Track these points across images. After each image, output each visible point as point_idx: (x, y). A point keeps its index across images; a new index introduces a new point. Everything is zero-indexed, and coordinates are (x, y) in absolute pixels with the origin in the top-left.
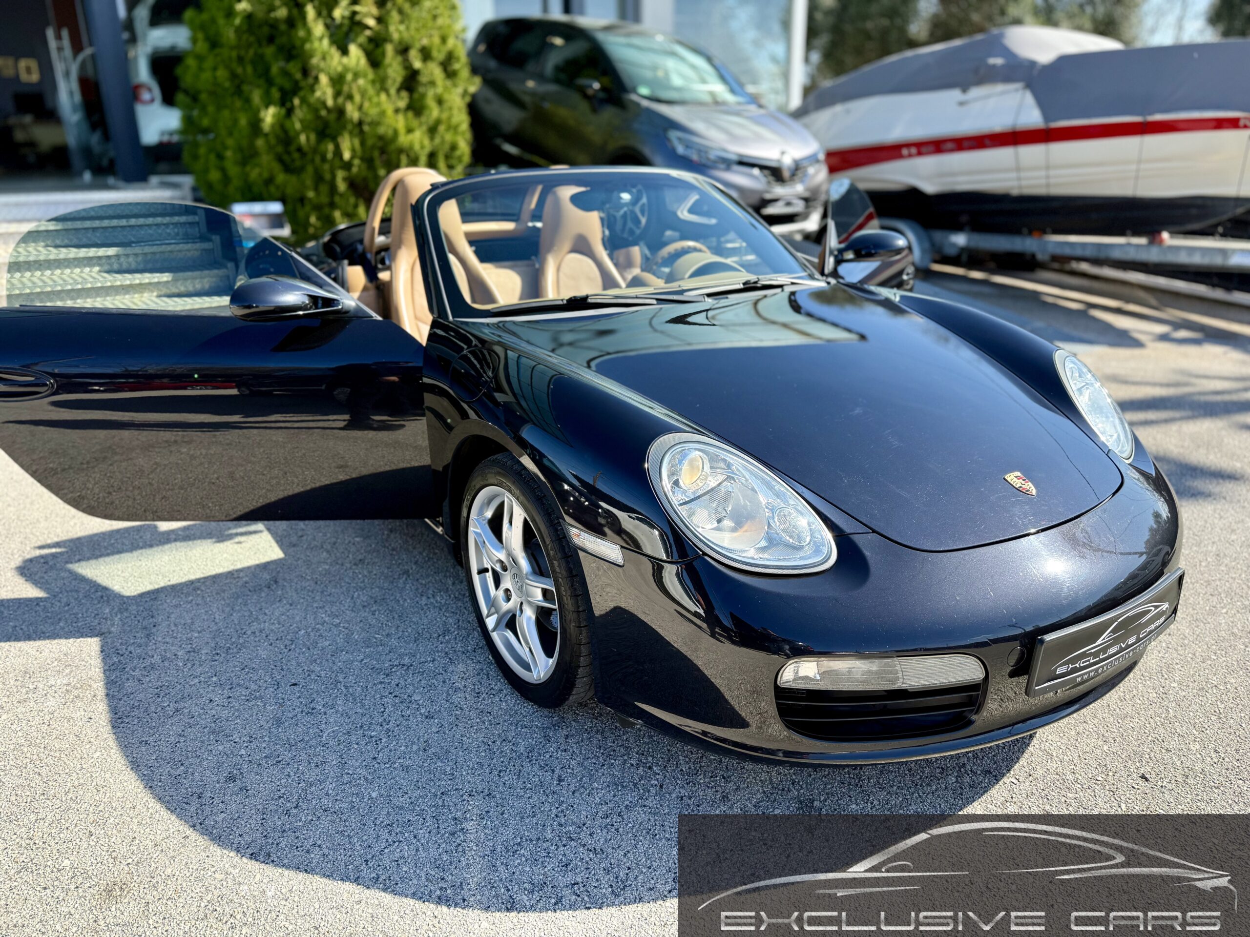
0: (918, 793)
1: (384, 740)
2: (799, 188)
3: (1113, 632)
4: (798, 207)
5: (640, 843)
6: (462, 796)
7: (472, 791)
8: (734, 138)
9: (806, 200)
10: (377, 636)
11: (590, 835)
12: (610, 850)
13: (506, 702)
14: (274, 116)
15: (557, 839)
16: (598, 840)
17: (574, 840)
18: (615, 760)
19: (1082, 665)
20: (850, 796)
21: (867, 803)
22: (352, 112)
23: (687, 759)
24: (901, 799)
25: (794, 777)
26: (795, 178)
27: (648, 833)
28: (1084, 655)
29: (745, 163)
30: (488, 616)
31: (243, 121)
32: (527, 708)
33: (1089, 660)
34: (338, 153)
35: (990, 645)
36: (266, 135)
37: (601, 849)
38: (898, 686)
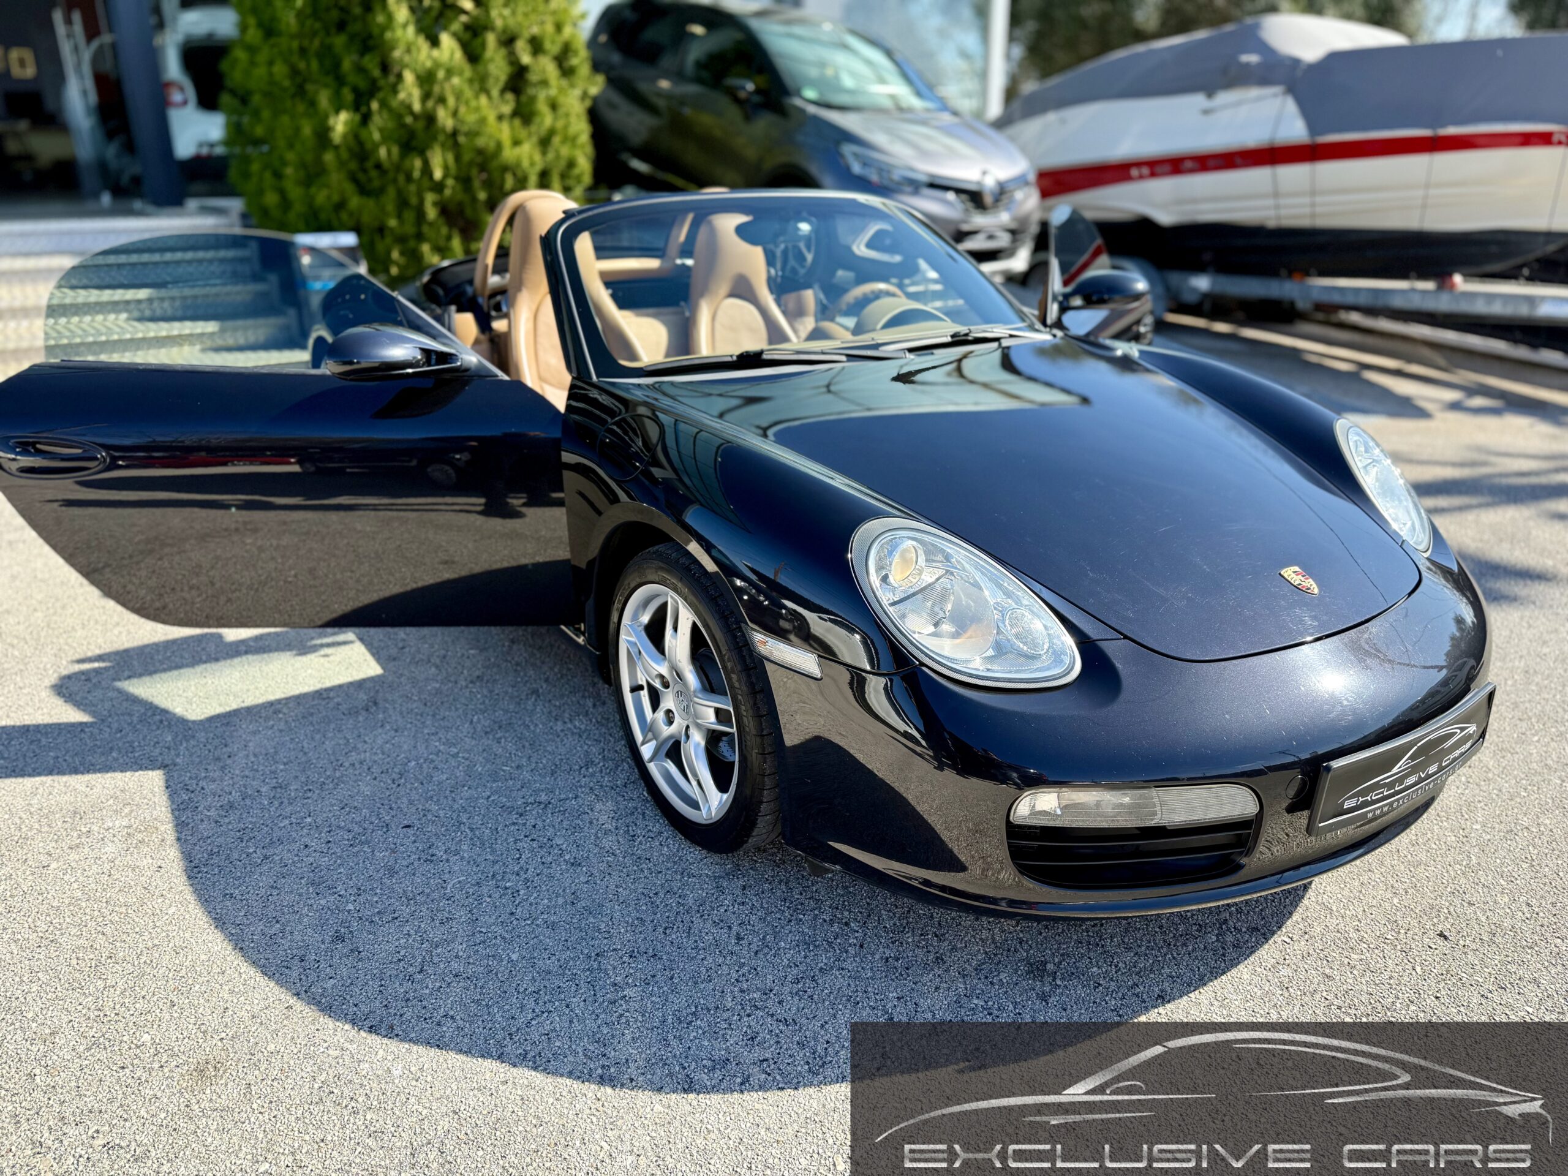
0: (1172, 954)
1: (522, 892)
2: (1004, 217)
3: (1412, 758)
4: (1003, 240)
5: (840, 1013)
6: (621, 958)
7: (633, 951)
8: (924, 154)
9: (1013, 232)
10: (505, 768)
11: (779, 1003)
12: (804, 1021)
13: (668, 846)
14: (346, 123)
15: (740, 1007)
16: (789, 1009)
17: (759, 1009)
18: (804, 915)
19: (1374, 798)
20: (1089, 958)
21: (1111, 966)
22: (444, 118)
23: (891, 914)
24: (1151, 961)
25: (1021, 935)
26: (1000, 204)
27: (848, 1000)
28: (1377, 786)
29: (937, 185)
30: (643, 743)
31: (307, 130)
32: (693, 854)
33: (1383, 792)
34: (427, 170)
35: (1266, 773)
36: (336, 148)
37: (793, 1020)
38: (1153, 823)
